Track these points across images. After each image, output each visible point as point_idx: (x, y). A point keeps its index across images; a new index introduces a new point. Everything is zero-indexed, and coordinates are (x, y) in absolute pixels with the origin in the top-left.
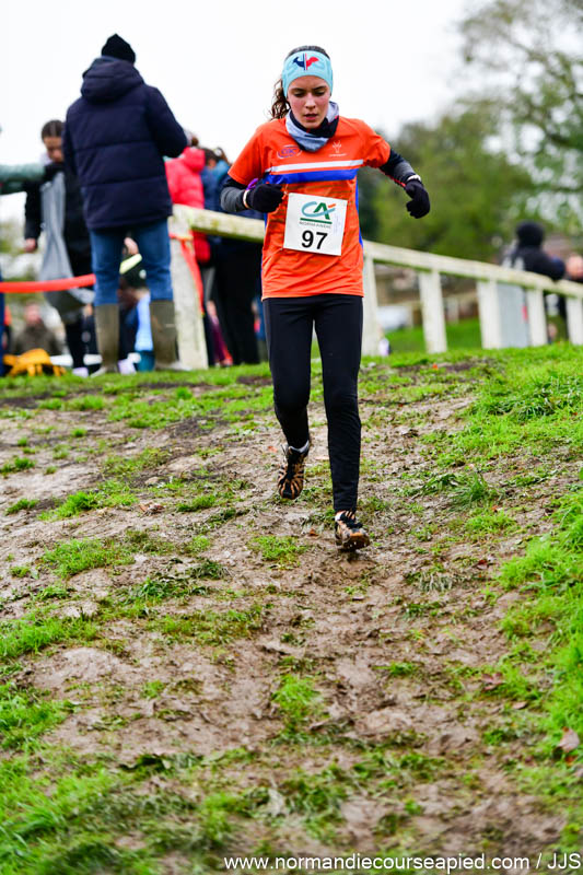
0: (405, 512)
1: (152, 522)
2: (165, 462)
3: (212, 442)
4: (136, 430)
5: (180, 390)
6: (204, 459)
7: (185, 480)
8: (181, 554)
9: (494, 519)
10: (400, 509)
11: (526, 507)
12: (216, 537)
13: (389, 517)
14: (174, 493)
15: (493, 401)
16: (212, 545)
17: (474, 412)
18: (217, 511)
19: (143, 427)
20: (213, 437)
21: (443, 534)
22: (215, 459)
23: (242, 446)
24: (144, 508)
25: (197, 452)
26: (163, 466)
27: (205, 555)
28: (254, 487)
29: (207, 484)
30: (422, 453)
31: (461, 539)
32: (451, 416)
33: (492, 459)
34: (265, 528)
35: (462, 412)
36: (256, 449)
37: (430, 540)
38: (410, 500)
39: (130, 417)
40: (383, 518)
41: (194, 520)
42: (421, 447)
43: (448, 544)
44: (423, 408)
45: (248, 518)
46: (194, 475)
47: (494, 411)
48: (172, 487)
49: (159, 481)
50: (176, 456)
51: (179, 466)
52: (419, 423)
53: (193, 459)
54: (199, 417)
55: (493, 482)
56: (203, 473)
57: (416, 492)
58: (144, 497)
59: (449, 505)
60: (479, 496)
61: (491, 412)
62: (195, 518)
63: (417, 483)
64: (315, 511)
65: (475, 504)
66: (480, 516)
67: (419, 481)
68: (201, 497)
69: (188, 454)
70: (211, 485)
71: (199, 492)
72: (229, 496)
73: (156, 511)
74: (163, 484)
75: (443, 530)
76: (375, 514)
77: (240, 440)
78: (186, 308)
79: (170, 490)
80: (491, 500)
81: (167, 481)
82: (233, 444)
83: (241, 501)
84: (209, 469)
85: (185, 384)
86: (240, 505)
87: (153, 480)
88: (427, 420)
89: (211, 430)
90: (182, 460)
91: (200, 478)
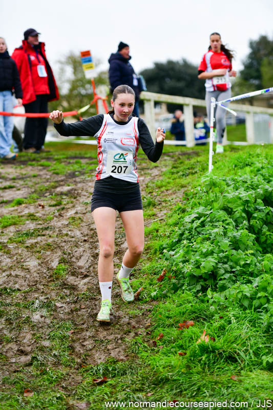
1: (36, 210)
2: (56, 187)
4: (55, 175)
5: (78, 160)
7: (58, 195)
11: (162, 209)
18: (62, 206)
19: (57, 174)
20: (77, 179)
26: (53, 190)
39: (55, 170)
46: (61, 193)
48: (53, 197)
49: (49, 195)
51: (59, 189)
53: (64, 187)
54: (79, 172)
55: (158, 200)
56: (65, 193)
60: (150, 204)
69: (64, 185)
79: (51, 198)
80: (153, 206)
81: (52, 195)
87: (47, 194)
90: (61, 187)
91: (63, 194)
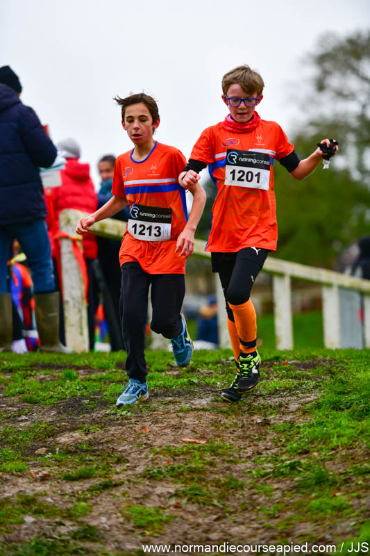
0: (257, 491)
1: (40, 488)
2: (53, 434)
3: (94, 419)
4: (28, 405)
5: (67, 371)
6: (87, 434)
7: (69, 452)
8: (64, 517)
9: (333, 502)
10: (252, 488)
11: (361, 493)
12: (95, 504)
13: (243, 495)
14: (59, 463)
15: (336, 398)
16: (91, 512)
17: (318, 406)
18: (96, 482)
19: (35, 403)
20: (95, 414)
21: (289, 514)
22: (96, 435)
23: (120, 424)
24: (34, 475)
25: (81, 428)
26: (51, 439)
27: (85, 519)
28: (128, 462)
29: (88, 457)
30: (273, 440)
31: (304, 519)
32: (299, 409)
33: (333, 449)
34: (137, 499)
35: (309, 406)
36: (131, 428)
37: (278, 517)
38: (262, 481)
39: (24, 393)
40: (238, 496)
41: (76, 488)
42: (272, 435)
43: (293, 522)
44: (276, 400)
45: (122, 489)
46: (77, 448)
47: (336, 407)
48: (58, 457)
49: (47, 452)
50: (62, 431)
51: (64, 439)
52: (271, 414)
53: (76, 434)
54: (83, 397)
55: (334, 470)
56: (85, 447)
57: (267, 474)
58: (34, 466)
59: (295, 487)
60: (321, 481)
61: (333, 408)
62: (77, 486)
63: (269, 467)
64: (180, 486)
65: (317, 488)
66: (321, 499)
67: (270, 465)
68: (82, 468)
69: (73, 430)
70: (91, 458)
71: (81, 464)
72: (107, 468)
73: (44, 479)
74: (50, 455)
75: (289, 510)
76: (231, 491)
77: (118, 419)
78: (73, 299)
79: (56, 460)
80: (331, 485)
81: (54, 452)
82: (111, 423)
83: (117, 473)
84: (90, 443)
85: (71, 367)
86: (115, 477)
87: (42, 451)
88: (278, 412)
89: (93, 409)
90: (67, 435)
91: (82, 451)
